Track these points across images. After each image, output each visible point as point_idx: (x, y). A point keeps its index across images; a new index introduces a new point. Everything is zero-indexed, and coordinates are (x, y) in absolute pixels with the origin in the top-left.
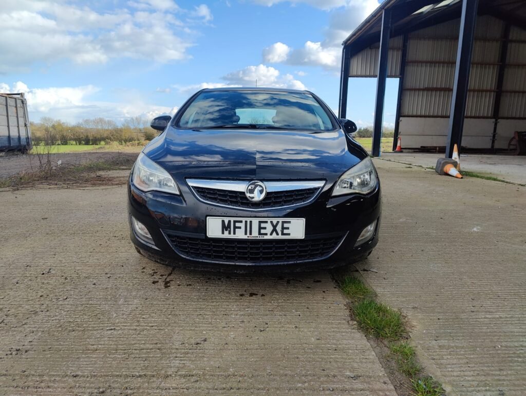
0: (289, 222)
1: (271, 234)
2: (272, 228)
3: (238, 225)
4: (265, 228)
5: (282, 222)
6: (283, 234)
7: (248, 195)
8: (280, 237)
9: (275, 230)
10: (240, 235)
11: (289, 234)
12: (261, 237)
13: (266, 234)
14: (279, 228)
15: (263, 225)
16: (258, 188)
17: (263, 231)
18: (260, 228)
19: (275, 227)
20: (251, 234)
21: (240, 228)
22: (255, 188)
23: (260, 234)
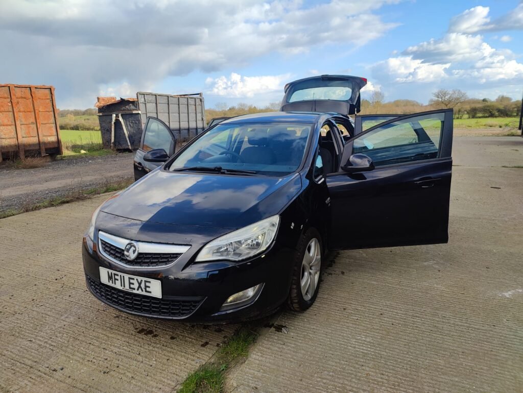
0: (150, 282)
1: (138, 290)
2: (138, 285)
3: (116, 277)
4: (133, 284)
5: (145, 281)
6: (146, 291)
7: (126, 253)
8: (144, 293)
9: (140, 287)
10: (118, 285)
11: (150, 292)
12: (130, 291)
13: (134, 289)
14: (143, 286)
15: (132, 281)
16: (133, 248)
17: (132, 286)
18: (130, 283)
19: (140, 284)
20: (124, 287)
21: (117, 280)
22: (130, 248)
23: (130, 288)
